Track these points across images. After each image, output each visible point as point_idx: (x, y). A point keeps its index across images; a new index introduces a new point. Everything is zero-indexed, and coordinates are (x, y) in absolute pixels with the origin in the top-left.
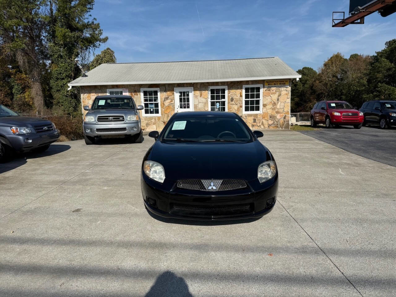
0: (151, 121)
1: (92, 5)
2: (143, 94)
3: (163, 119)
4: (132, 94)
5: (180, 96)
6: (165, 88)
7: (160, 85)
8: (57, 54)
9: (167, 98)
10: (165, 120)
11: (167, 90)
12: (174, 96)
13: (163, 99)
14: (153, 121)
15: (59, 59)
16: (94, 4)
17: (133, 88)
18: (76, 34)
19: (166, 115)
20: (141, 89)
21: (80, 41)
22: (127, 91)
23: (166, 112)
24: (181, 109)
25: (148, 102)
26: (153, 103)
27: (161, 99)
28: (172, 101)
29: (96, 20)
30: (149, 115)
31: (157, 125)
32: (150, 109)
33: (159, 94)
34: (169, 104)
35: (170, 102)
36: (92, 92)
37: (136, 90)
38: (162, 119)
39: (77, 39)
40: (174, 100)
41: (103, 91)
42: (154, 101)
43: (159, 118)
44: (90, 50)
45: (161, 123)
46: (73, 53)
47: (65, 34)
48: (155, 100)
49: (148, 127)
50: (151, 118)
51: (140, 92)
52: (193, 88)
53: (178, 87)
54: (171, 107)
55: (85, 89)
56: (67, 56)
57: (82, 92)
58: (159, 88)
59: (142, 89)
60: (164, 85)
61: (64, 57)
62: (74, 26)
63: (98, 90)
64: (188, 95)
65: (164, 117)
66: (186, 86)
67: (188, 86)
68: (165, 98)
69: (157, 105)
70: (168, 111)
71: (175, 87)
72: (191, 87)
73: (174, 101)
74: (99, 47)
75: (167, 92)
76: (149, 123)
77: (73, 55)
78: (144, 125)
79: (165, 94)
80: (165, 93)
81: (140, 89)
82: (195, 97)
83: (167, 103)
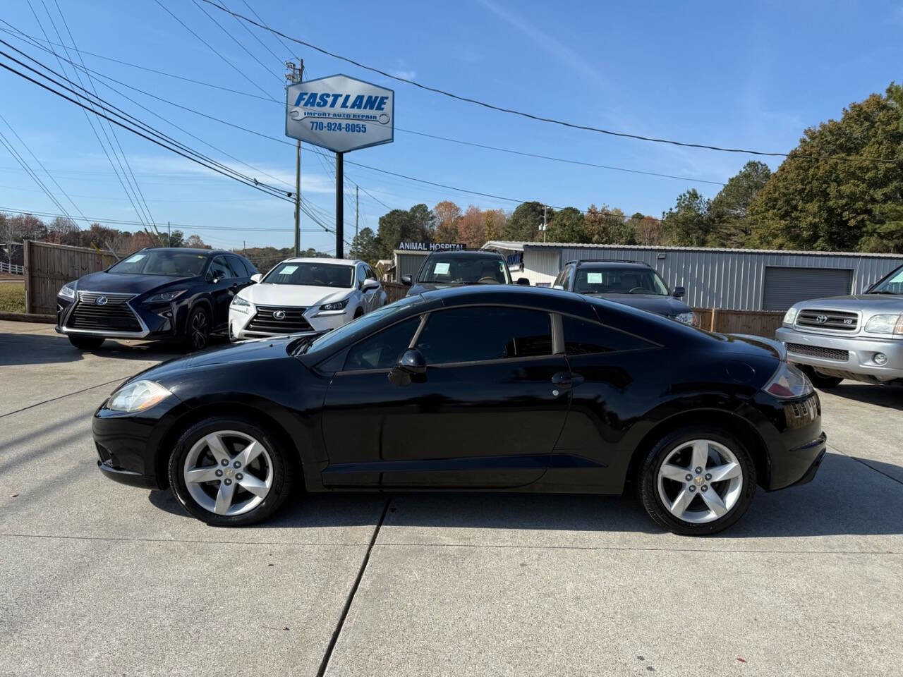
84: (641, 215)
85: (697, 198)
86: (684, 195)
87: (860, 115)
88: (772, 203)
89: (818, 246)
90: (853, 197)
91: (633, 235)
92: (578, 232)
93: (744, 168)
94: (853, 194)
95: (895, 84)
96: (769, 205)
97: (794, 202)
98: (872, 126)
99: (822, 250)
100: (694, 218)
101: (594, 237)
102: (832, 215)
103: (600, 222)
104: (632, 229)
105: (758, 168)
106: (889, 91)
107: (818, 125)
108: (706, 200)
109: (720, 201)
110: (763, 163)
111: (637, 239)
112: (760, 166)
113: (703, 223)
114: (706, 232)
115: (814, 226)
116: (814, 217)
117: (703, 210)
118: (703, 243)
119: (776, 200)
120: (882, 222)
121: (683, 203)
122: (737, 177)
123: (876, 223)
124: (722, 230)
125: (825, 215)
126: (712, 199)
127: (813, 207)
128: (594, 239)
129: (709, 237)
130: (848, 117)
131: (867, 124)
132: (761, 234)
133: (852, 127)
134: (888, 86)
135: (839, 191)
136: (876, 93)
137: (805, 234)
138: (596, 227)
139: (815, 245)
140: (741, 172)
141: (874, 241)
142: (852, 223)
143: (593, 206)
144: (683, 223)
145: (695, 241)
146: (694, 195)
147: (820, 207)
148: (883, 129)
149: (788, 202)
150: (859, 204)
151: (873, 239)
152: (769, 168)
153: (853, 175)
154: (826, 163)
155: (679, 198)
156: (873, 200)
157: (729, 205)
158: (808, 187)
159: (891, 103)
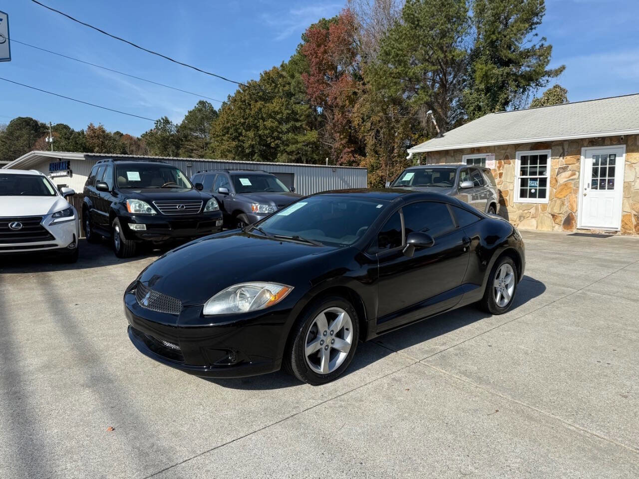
0: (530, 211)
1: (541, 16)
2: (519, 162)
3: (552, 209)
4: (501, 162)
5: (594, 164)
6: (563, 149)
7: (553, 144)
8: (473, 105)
9: (564, 169)
10: (555, 211)
11: (566, 154)
12: (580, 164)
13: (557, 170)
14: (533, 211)
15: (476, 112)
16: (544, 14)
17: (503, 152)
18: (506, 71)
19: (559, 202)
20: (517, 153)
21: (512, 79)
22: (494, 157)
23: (559, 196)
24: (594, 190)
25: (528, 177)
26: (537, 178)
27: (552, 170)
28: (574, 174)
29: (546, 41)
30: (528, 200)
31: (539, 221)
32: (530, 190)
33: (549, 160)
34: (568, 179)
35: (569, 177)
36: (441, 160)
37: (508, 154)
38: (550, 210)
39: (507, 77)
40: (579, 172)
41: (457, 159)
42: (539, 175)
43: (544, 206)
44: (530, 93)
45: (547, 216)
46: (498, 101)
47: (486, 73)
48: (541, 173)
49: (523, 222)
50: (529, 206)
51: (514, 158)
52: (624, 146)
53: (590, 146)
54: (572, 186)
55: (433, 157)
56: (488, 107)
57: (428, 161)
58: (550, 150)
59: (520, 154)
60: (561, 143)
61: (483, 109)
62: (504, 58)
63: (450, 158)
64: (613, 162)
65: (554, 206)
66: (609, 143)
67: (615, 143)
68: (559, 168)
69: (543, 182)
70: (564, 193)
71: (585, 147)
72: (620, 144)
73: (579, 175)
74: (545, 86)
75: (565, 157)
76: (524, 215)
77: (498, 104)
78: (515, 218)
79: (561, 161)
80: (561, 158)
81: (515, 152)
82: (630, 165)
83: (563, 178)
84: (120, 133)
85: (169, 123)
86: (160, 121)
87: (268, 78)
88: (226, 130)
89: (255, 159)
90: (273, 130)
91: (124, 147)
92: (81, 144)
93: (198, 104)
94: (272, 127)
95: (285, 62)
96: (224, 131)
97: (240, 131)
98: (276, 86)
99: (258, 161)
100: (169, 137)
101: (95, 148)
102: (262, 140)
103: (98, 137)
104: (123, 144)
105: (206, 105)
106: (282, 66)
107: (246, 82)
108: (175, 125)
109: (183, 127)
110: (209, 102)
111: (128, 150)
112: (207, 104)
113: (174, 141)
114: (178, 147)
115: (252, 146)
116: (252, 141)
117: (174, 131)
118: (177, 155)
119: (228, 128)
120: (288, 145)
121: (160, 126)
122: (193, 110)
123: (285, 146)
124: (188, 146)
125: (258, 140)
126: (179, 125)
127: (251, 134)
128: (96, 150)
129: (180, 151)
130: (263, 79)
131: (273, 85)
132: (221, 150)
133: (266, 86)
134: (281, 64)
135: (264, 125)
136: (275, 66)
137: (247, 151)
138: (96, 141)
139: (254, 158)
140: (195, 107)
141: (285, 156)
142: (273, 145)
143: (91, 124)
144: (162, 141)
145: (171, 153)
146: (167, 122)
147: (254, 134)
148: (283, 90)
149: (236, 130)
150: (276, 134)
151: (285, 154)
152: (213, 106)
153: (270, 116)
154: (255, 107)
155: (156, 122)
156: (282, 132)
157: (191, 129)
158: (247, 121)
159: (284, 73)
